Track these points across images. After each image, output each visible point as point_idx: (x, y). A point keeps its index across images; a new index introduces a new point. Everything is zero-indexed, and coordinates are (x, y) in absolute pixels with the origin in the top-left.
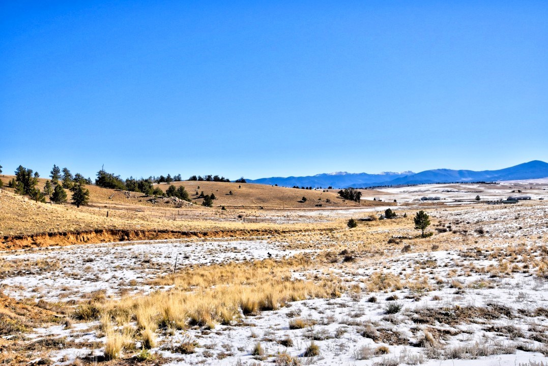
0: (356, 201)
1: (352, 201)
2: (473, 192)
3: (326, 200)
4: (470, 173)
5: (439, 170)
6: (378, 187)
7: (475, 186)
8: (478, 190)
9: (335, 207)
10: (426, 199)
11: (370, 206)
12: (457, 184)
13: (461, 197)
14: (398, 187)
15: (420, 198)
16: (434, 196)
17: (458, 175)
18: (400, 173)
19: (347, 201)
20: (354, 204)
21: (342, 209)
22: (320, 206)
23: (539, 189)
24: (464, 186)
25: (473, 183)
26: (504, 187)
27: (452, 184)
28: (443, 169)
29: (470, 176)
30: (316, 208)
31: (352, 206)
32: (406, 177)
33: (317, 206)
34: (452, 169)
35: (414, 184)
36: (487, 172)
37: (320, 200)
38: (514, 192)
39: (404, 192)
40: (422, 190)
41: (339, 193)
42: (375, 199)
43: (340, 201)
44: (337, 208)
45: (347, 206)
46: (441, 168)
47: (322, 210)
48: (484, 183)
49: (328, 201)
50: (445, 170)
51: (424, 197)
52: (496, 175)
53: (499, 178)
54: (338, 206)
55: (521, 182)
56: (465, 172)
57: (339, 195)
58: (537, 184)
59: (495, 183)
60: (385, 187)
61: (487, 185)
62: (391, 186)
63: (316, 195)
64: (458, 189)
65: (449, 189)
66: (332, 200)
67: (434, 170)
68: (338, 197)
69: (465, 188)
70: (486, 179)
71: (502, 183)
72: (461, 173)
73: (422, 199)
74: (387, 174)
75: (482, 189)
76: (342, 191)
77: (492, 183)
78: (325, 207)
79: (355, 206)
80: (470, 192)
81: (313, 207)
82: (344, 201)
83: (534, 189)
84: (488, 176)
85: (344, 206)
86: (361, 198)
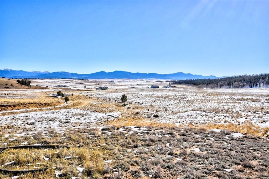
0: (28, 85)
1: (26, 86)
2: (79, 83)
3: (10, 85)
4: (76, 75)
5: (62, 72)
6: (31, 78)
7: (80, 81)
8: (81, 83)
9: (17, 89)
10: (60, 86)
11: (37, 89)
12: (72, 79)
13: (76, 85)
14: (42, 79)
15: (57, 85)
16: (63, 85)
17: (71, 75)
18: (42, 72)
19: (23, 86)
20: (28, 88)
21: (22, 90)
22: (8, 88)
23: (105, 83)
24: (75, 80)
25: (78, 79)
26: (91, 82)
27: (69, 79)
28: (64, 72)
29: (76, 76)
30: (5, 89)
31: (26, 89)
32: (46, 74)
33: (5, 88)
34: (68, 72)
35: (50, 78)
36: (83, 75)
37: (7, 84)
38: (96, 84)
39: (46, 82)
40: (55, 81)
41: (17, 81)
42: (37, 85)
43: (20, 85)
44: (18, 89)
45: (25, 89)
46: (63, 71)
47: (10, 90)
48: (83, 79)
49: (12, 85)
50: (65, 72)
51: (59, 85)
52: (87, 76)
53: (88, 78)
54: (19, 89)
55: (97, 80)
56: (74, 74)
57: (18, 82)
58: (104, 81)
59: (87, 80)
60: (35, 78)
61: (85, 81)
62: (38, 79)
63: (4, 82)
64: (73, 82)
65: (68, 82)
66: (14, 85)
67: (60, 72)
68: (18, 84)
69: (75, 82)
70: (84, 78)
71: (90, 80)
72: (72, 74)
73: (58, 86)
74: (35, 72)
75: (83, 82)
76: (19, 80)
77: (86, 80)
78: (11, 89)
79: (28, 89)
80: (78, 83)
81: (3, 89)
82: (22, 86)
83: (103, 83)
84: (84, 77)
85: (22, 89)
86: (31, 84)
